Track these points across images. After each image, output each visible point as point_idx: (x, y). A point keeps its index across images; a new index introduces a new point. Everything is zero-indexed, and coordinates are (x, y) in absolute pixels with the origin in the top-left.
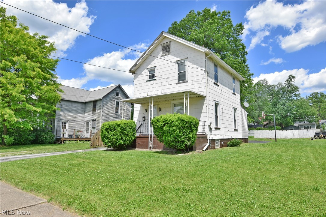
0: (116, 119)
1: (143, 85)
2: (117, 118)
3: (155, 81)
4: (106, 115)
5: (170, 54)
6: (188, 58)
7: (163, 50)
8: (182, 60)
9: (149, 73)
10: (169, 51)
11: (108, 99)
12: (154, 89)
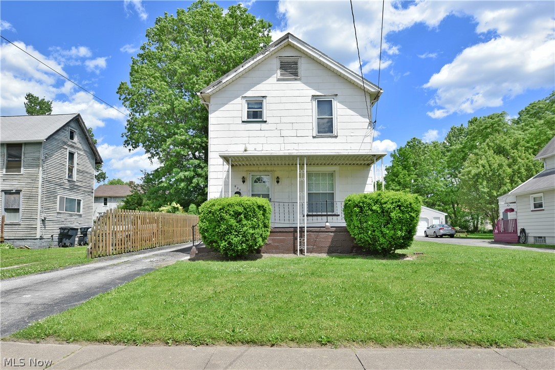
0: (69, 193)
1: (232, 127)
2: (71, 189)
3: (263, 125)
4: (49, 182)
5: (300, 80)
6: (337, 95)
7: (281, 68)
8: (325, 96)
9: (246, 105)
10: (296, 74)
11: (55, 143)
12: (263, 140)
